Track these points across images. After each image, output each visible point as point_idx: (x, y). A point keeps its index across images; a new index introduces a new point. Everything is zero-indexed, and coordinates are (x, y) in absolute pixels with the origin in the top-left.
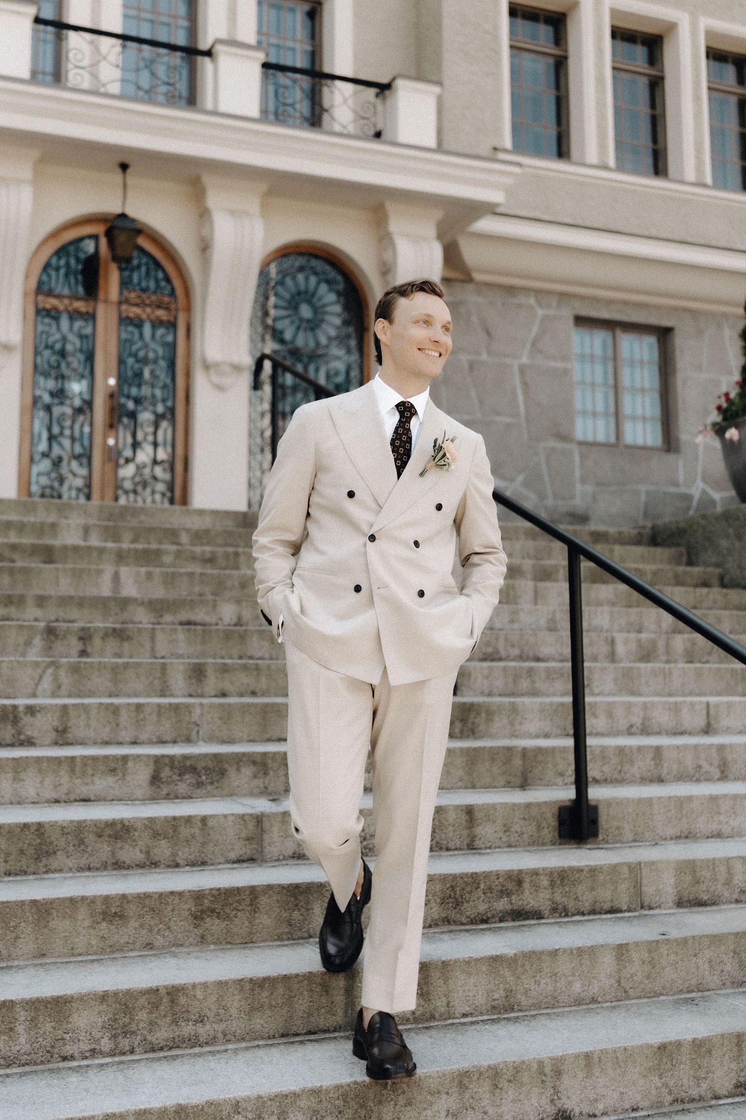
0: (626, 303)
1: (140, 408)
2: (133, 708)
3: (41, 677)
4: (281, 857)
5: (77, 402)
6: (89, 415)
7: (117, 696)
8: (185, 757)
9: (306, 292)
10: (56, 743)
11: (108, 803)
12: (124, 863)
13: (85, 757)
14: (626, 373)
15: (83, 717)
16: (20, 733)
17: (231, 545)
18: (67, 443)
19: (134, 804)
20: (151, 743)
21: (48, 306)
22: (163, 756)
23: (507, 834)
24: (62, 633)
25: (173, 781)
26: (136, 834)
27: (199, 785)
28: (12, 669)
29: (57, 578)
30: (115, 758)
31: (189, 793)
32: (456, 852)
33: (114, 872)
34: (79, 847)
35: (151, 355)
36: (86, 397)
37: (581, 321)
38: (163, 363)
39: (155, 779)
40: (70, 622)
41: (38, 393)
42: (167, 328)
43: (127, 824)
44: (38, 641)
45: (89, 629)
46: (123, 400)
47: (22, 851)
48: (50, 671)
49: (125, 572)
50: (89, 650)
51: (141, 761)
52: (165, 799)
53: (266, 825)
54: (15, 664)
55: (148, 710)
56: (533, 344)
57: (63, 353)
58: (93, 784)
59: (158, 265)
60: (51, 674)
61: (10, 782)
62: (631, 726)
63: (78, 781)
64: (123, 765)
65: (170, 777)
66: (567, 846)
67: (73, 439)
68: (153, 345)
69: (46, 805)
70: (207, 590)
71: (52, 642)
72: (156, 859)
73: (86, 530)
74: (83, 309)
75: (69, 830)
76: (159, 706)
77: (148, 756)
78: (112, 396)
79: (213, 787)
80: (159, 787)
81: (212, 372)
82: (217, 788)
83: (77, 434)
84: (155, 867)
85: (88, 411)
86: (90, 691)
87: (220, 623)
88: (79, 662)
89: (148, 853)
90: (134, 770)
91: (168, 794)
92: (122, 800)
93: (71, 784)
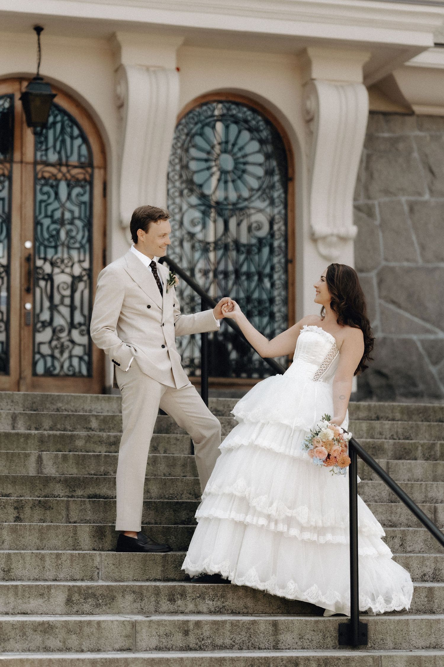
1: (56, 270)
2: (54, 556)
4: (148, 649)
6: (5, 279)
7: (43, 549)
8: (88, 587)
10: (3, 578)
11: (39, 616)
12: (50, 648)
13: (24, 585)
15: (21, 562)
19: (55, 616)
20: (66, 580)
22: (74, 586)
23: (302, 640)
24: (3, 504)
25: (80, 603)
26: (57, 630)
27: (98, 605)
30: (43, 587)
31: (91, 611)
32: (265, 651)
33: (44, 653)
34: (23, 637)
35: (67, 216)
36: (4, 262)
38: (80, 223)
39: (69, 601)
40: (6, 496)
42: (83, 187)
43: (51, 624)
45: (22, 500)
46: (39, 263)
49: (47, 456)
50: (21, 516)
51: (60, 589)
52: (75, 614)
53: (138, 628)
55: (64, 557)
58: (29, 603)
63: (20, 601)
64: (48, 592)
65: (79, 600)
66: (344, 650)
68: (69, 205)
72: (70, 646)
75: (17, 627)
77: (64, 586)
78: (27, 259)
79: (106, 607)
80: (71, 606)
82: (109, 608)
84: (68, 651)
86: (23, 545)
88: (16, 525)
90: (55, 595)
91: (77, 612)
92: (48, 614)
93: (15, 603)
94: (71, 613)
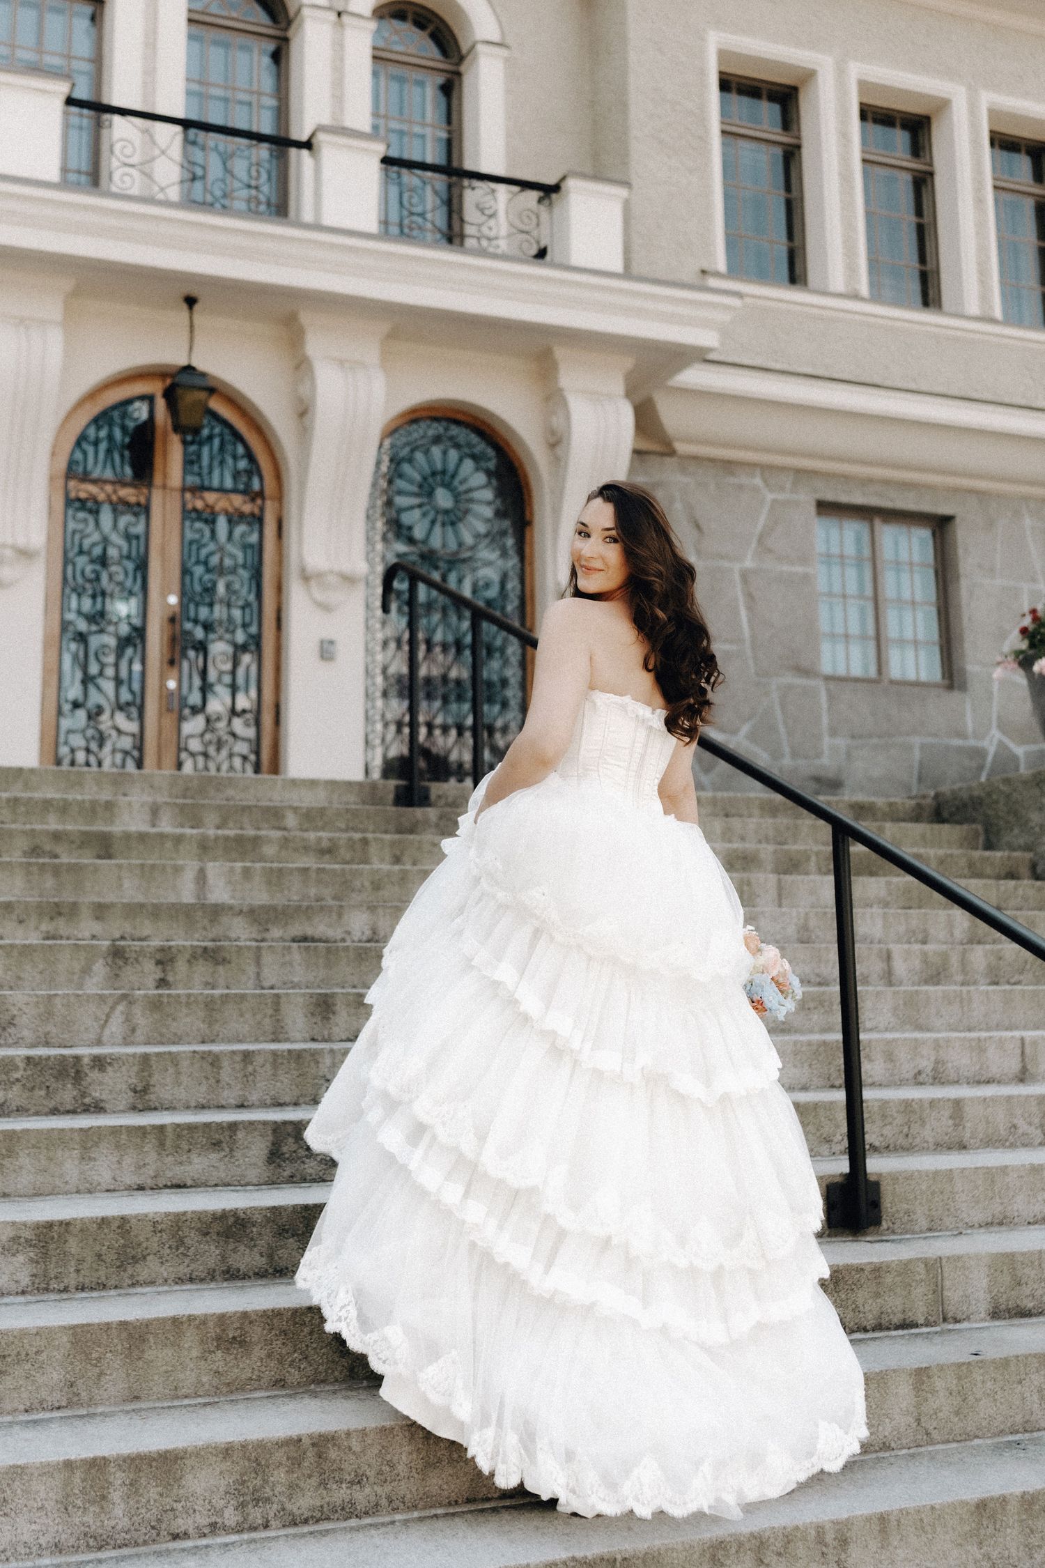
0: (887, 482)
1: (212, 636)
2: (238, 1058)
3: (108, 1016)
5: (124, 629)
6: (139, 647)
7: (213, 1041)
9: (444, 472)
10: (134, 1108)
11: (210, 1189)
12: (238, 1270)
13: (178, 1125)
14: (889, 581)
15: (171, 1070)
16: (84, 1095)
17: (355, 830)
18: (108, 686)
19: (246, 1191)
20: (264, 1105)
21: (83, 495)
22: (285, 1123)
24: (134, 955)
25: (299, 1158)
26: (254, 1230)
28: (67, 1006)
29: (120, 878)
30: (220, 1126)
31: (321, 1174)
33: (225, 1284)
34: (177, 1249)
35: (228, 562)
36: (137, 622)
37: (826, 508)
38: (245, 574)
39: (275, 1155)
40: (141, 939)
41: (71, 616)
42: (249, 524)
43: (242, 1216)
44: (100, 968)
45: (170, 948)
46: (188, 626)
47: (99, 1256)
48: (120, 1008)
49: (215, 870)
50: (170, 978)
51: (256, 1129)
52: (288, 1182)
54: (72, 999)
55: (259, 1060)
56: (760, 541)
57: (103, 561)
58: (190, 1163)
59: (238, 437)
60: (122, 1013)
61: (76, 1162)
62: (920, 1073)
63: (170, 1159)
64: (231, 1137)
65: (295, 1152)
66: (842, 1239)
67: (118, 682)
68: (230, 548)
69: (125, 1193)
70: (327, 892)
71: (120, 968)
72: (282, 1264)
73: (155, 811)
74: (133, 500)
75: (163, 1226)
76: (275, 1054)
77: (265, 1123)
78: (172, 620)
80: (280, 1166)
81: (313, 583)
83: (124, 673)
84: (280, 1276)
85: (138, 641)
86: (175, 1034)
87: (348, 938)
88: (160, 995)
89: (271, 1256)
90: (246, 1143)
91: (292, 1177)
92: (229, 1185)
93: (159, 1164)
94: (279, 1181)
